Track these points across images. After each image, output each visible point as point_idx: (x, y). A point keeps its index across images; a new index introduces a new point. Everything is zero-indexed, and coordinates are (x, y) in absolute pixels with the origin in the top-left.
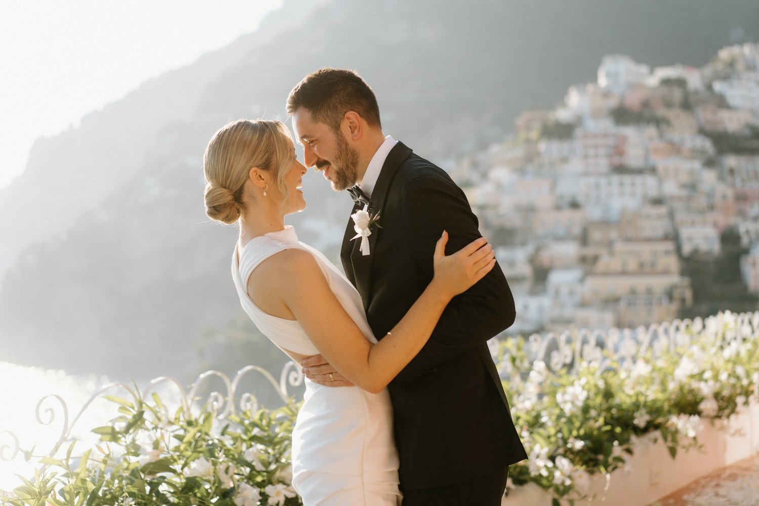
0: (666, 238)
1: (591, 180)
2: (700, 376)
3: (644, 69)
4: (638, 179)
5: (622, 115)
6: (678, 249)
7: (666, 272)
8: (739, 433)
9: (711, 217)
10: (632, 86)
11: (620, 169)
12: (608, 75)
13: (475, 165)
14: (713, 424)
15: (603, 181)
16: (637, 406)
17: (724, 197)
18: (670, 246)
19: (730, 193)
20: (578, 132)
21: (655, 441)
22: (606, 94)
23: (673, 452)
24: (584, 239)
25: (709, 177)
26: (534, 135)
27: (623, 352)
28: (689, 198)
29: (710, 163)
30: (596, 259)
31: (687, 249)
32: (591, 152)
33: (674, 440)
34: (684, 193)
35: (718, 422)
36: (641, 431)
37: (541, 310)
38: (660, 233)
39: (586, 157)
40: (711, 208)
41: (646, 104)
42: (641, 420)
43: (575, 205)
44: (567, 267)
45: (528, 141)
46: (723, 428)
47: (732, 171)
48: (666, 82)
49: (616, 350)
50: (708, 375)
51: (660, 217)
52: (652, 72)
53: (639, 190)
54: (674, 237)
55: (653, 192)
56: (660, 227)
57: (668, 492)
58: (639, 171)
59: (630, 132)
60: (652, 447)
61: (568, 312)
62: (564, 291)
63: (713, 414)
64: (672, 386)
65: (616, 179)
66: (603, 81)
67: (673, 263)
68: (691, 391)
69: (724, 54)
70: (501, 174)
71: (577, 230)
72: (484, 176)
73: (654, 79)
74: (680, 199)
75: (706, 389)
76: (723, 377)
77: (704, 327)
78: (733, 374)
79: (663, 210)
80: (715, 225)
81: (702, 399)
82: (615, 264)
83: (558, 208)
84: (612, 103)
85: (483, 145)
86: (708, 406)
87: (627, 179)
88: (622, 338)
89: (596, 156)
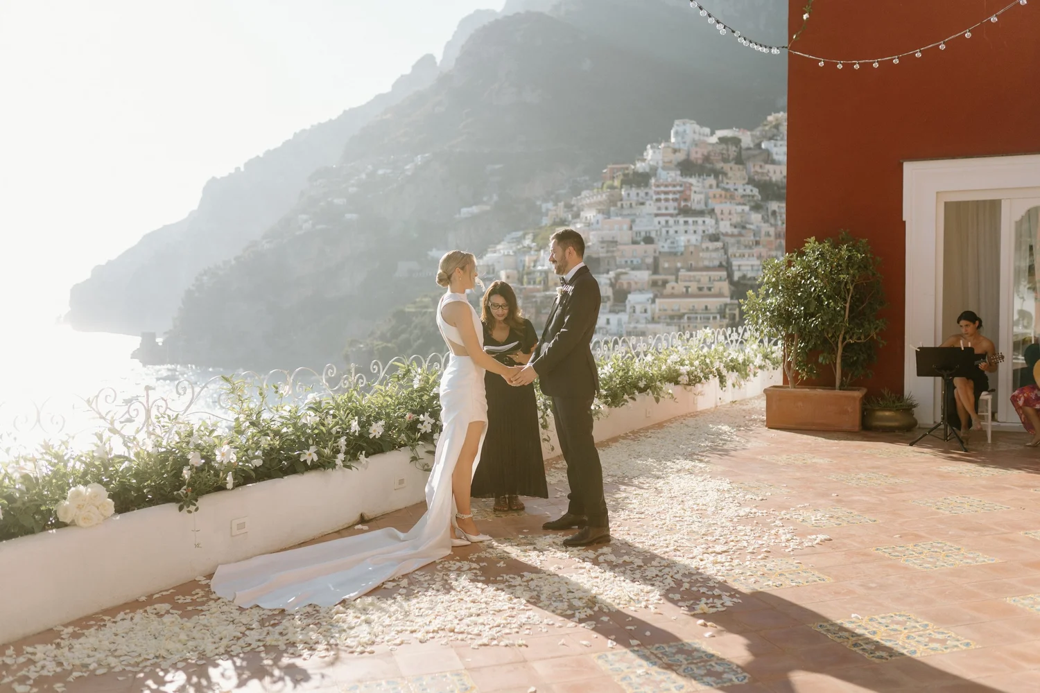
0: (721, 266)
1: (663, 220)
2: (682, 363)
3: (707, 130)
4: (700, 220)
5: (687, 167)
6: (730, 276)
7: (720, 295)
8: (701, 394)
9: (756, 250)
10: (696, 144)
11: (686, 212)
12: (677, 133)
13: (569, 207)
14: (685, 389)
15: (671, 220)
16: (640, 378)
17: (768, 234)
18: (724, 274)
19: (772, 231)
20: (653, 181)
21: (648, 394)
22: (675, 151)
23: (657, 400)
24: (655, 269)
25: (756, 217)
26: (617, 183)
27: (639, 349)
28: (740, 235)
29: (756, 208)
30: (665, 283)
31: (737, 276)
32: (663, 196)
33: (658, 394)
34: (736, 231)
35: (689, 388)
36: (641, 390)
37: (619, 323)
38: (717, 263)
39: (658, 200)
40: (757, 243)
41: (707, 158)
42: (642, 384)
43: (649, 240)
44: (641, 291)
45: (612, 187)
46: (690, 391)
47: (774, 213)
48: (723, 140)
49: (634, 348)
50: (687, 362)
51: (716, 250)
52: (712, 133)
53: (700, 228)
54: (727, 267)
55: (711, 231)
56: (716, 258)
57: (657, 422)
58: (701, 213)
59: (693, 180)
60: (647, 397)
61: (641, 326)
62: (638, 309)
63: (685, 383)
64: (664, 367)
65: (681, 219)
66: (673, 140)
67: (725, 287)
68: (676, 371)
69: (770, 118)
70: (590, 214)
71: (650, 260)
72: (577, 216)
73: (714, 140)
74: (732, 235)
75: (684, 370)
76: (696, 363)
77: (691, 336)
78: (703, 362)
79: (719, 244)
80: (760, 257)
81: (681, 374)
82: (680, 287)
83: (634, 242)
84: (681, 157)
85: (576, 191)
86: (684, 379)
87: (690, 220)
88: (638, 341)
89: (667, 200)
